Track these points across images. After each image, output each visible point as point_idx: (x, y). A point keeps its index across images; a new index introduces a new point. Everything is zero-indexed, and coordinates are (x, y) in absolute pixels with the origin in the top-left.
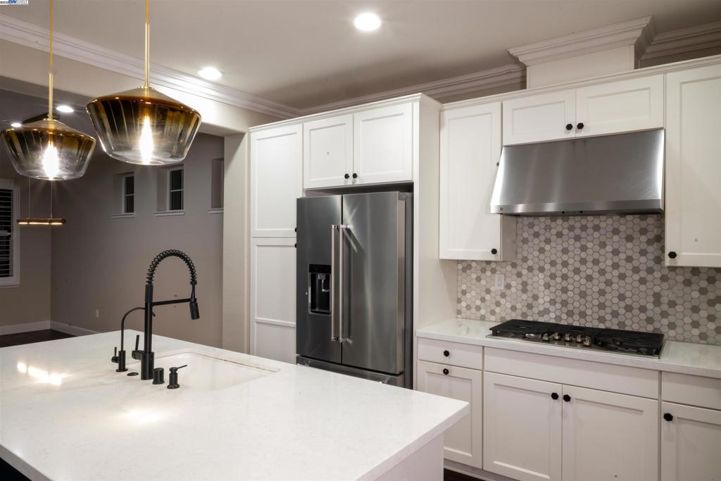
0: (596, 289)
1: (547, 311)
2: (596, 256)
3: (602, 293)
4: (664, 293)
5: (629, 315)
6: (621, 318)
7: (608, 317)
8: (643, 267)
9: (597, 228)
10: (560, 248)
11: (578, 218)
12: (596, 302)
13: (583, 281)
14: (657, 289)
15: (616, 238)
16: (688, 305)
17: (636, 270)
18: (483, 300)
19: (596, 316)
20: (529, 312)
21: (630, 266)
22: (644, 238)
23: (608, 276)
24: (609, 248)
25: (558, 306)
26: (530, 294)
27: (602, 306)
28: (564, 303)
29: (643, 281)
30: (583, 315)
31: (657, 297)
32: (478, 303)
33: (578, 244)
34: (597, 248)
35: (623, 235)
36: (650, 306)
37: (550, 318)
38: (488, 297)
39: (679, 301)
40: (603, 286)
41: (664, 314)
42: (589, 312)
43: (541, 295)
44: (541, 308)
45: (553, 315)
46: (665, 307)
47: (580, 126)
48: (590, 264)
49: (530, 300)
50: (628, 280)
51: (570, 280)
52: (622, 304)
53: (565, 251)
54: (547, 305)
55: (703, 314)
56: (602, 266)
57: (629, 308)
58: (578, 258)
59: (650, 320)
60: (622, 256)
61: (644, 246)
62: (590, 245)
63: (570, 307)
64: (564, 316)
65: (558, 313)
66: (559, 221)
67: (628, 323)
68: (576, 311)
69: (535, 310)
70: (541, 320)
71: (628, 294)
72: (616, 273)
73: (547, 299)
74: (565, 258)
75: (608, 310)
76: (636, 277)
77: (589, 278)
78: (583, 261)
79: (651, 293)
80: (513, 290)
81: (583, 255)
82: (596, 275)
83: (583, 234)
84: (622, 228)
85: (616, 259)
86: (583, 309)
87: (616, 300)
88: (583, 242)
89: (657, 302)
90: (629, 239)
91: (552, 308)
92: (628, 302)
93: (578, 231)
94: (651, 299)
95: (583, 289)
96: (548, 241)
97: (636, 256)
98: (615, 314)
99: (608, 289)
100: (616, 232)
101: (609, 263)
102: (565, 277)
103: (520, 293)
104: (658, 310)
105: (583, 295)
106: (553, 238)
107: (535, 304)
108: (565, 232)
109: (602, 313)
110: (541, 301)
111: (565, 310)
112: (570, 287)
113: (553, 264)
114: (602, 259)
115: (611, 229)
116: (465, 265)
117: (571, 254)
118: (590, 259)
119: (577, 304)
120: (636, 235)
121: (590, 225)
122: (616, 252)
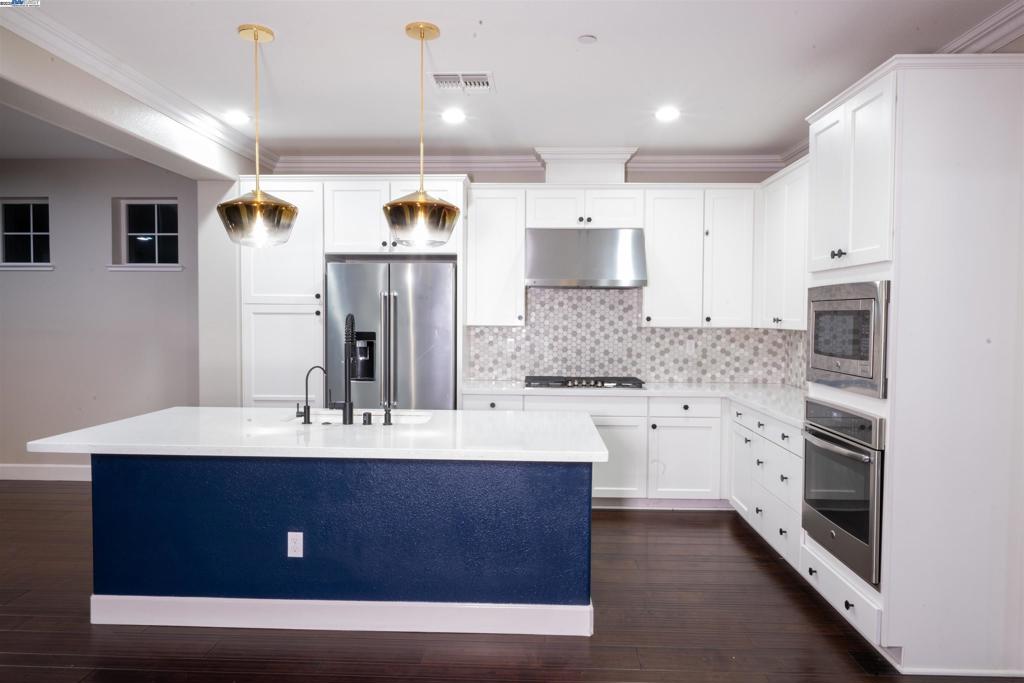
0: (588, 347)
1: (551, 368)
2: (589, 321)
3: (592, 350)
4: (634, 348)
5: (611, 366)
6: (606, 369)
7: (597, 369)
8: (621, 329)
9: (589, 299)
10: (561, 315)
11: (575, 291)
12: (588, 358)
13: (579, 341)
14: (630, 345)
15: (602, 307)
16: (649, 356)
17: (616, 331)
18: (495, 362)
19: (588, 369)
20: (536, 370)
21: (612, 329)
22: (621, 307)
23: (597, 337)
24: (597, 315)
25: (560, 363)
26: (537, 354)
27: (592, 360)
28: (565, 360)
29: (620, 340)
30: (579, 368)
31: (629, 350)
32: (491, 365)
33: (575, 312)
34: (589, 315)
35: (607, 305)
36: (625, 358)
37: (553, 373)
38: (500, 359)
39: (643, 353)
40: (593, 345)
41: (634, 364)
42: (583, 366)
43: (546, 354)
44: (546, 366)
45: (555, 371)
46: (634, 358)
47: (589, 220)
48: (584, 328)
49: (537, 360)
50: (610, 339)
51: (569, 342)
52: (607, 358)
53: (565, 318)
54: (551, 363)
55: (658, 361)
56: (593, 329)
57: (611, 361)
58: (575, 323)
59: (625, 369)
60: (607, 321)
61: (621, 313)
62: (584, 313)
63: (569, 363)
64: (564, 371)
65: (560, 369)
66: (561, 293)
67: (610, 372)
68: (574, 366)
69: (541, 368)
70: (546, 375)
71: (611, 350)
72: (602, 334)
73: (551, 358)
74: (565, 323)
75: (597, 363)
76: (616, 337)
77: (584, 339)
78: (579, 326)
79: (625, 348)
80: (523, 352)
81: (579, 320)
82: (588, 336)
83: (579, 304)
84: (607, 300)
85: (602, 324)
86: (578, 363)
87: (602, 355)
88: (579, 310)
89: (630, 356)
90: (612, 308)
91: (555, 365)
92: (611, 356)
93: (575, 302)
94: (626, 353)
95: (579, 347)
96: (551, 309)
97: (616, 321)
98: (602, 366)
99: (597, 347)
100: (602, 302)
101: (598, 326)
102: (565, 339)
103: (528, 354)
104: (630, 361)
105: (579, 352)
106: (556, 307)
107: (541, 362)
108: (566, 302)
109: (592, 366)
110: (546, 360)
111: (565, 366)
112: (569, 347)
113: (556, 328)
114: (592, 323)
115: (598, 299)
116: (478, 330)
117: (570, 320)
118: (584, 323)
119: (574, 360)
120: (616, 305)
121: (584, 297)
122: (602, 318)
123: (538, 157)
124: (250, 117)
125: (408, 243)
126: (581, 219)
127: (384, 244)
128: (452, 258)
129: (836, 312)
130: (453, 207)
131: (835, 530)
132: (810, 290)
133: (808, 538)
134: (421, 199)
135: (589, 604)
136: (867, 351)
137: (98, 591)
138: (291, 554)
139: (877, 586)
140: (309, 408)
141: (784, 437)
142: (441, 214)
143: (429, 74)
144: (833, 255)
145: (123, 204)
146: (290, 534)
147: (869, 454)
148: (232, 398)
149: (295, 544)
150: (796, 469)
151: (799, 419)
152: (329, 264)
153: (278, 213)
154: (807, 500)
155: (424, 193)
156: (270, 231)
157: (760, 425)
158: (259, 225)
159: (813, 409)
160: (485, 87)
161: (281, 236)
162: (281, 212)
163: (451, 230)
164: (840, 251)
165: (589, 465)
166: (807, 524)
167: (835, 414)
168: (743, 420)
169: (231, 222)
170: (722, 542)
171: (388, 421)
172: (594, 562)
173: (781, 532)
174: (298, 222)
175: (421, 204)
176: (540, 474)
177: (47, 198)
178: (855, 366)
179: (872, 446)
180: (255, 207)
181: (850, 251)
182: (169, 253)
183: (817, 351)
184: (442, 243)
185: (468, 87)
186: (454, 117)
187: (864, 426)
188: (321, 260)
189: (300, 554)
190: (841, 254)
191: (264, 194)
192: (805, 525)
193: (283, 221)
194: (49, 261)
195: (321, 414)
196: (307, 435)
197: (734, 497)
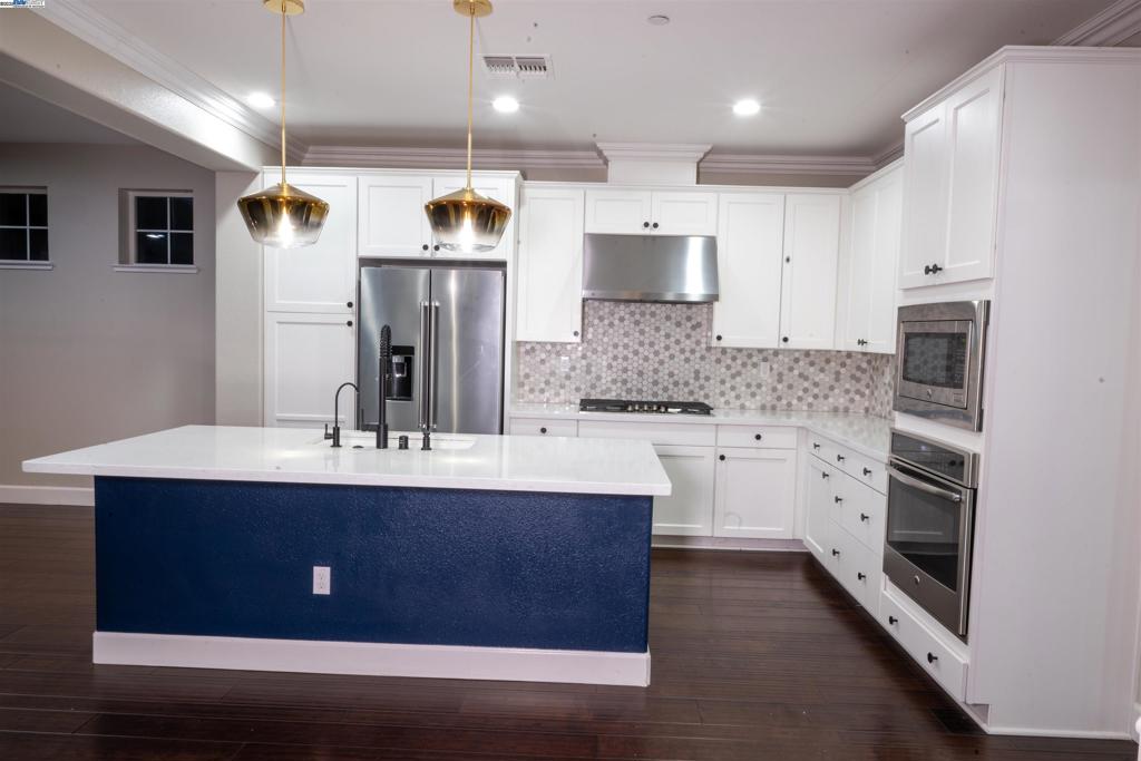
0: (651, 368)
1: (609, 390)
2: (652, 339)
3: (656, 371)
4: (702, 370)
5: (676, 389)
6: (670, 392)
7: (660, 392)
8: (688, 349)
9: (653, 314)
10: (622, 332)
11: (638, 305)
12: (651, 380)
13: (641, 362)
14: (697, 367)
15: (668, 324)
16: (719, 379)
17: (682, 351)
18: (547, 383)
19: (650, 392)
20: (593, 392)
21: (678, 348)
22: (689, 324)
23: (661, 357)
24: (662, 333)
25: (619, 384)
26: (594, 375)
27: (655, 383)
28: (625, 382)
29: (687, 360)
30: (640, 391)
31: (697, 373)
32: (543, 385)
33: (637, 329)
34: (653, 332)
35: (674, 321)
36: (692, 381)
37: (612, 396)
38: (552, 380)
39: (712, 376)
40: (656, 365)
41: (702, 387)
42: (645, 389)
43: (604, 375)
44: (604, 387)
45: (614, 394)
46: (702, 381)
47: (656, 225)
48: (647, 346)
49: (594, 381)
50: (676, 360)
51: (630, 362)
52: (671, 380)
53: (626, 334)
54: (609, 385)
55: (728, 385)
56: (656, 347)
57: (676, 384)
58: (637, 341)
59: (691, 393)
60: (673, 339)
61: (689, 331)
62: (647, 329)
63: (629, 385)
64: (624, 394)
65: (619, 391)
66: (622, 307)
67: (675, 396)
68: (634, 388)
69: (598, 390)
70: (603, 398)
71: (676, 372)
72: (667, 354)
73: (609, 379)
74: (626, 340)
75: (660, 386)
76: (683, 357)
77: (646, 359)
78: (641, 344)
79: (692, 370)
80: (578, 371)
81: (642, 338)
82: (651, 356)
83: (642, 320)
84: (673, 315)
85: (667, 342)
86: (640, 386)
87: (666, 377)
88: (642, 326)
89: (697, 378)
90: (678, 324)
91: (614, 387)
92: (676, 378)
93: (637, 317)
94: (693, 375)
95: (640, 368)
96: (611, 325)
97: (683, 339)
98: (666, 389)
99: (661, 368)
100: (668, 318)
101: (662, 345)
102: (625, 358)
103: (583, 374)
104: (697, 384)
105: (640, 374)
106: (616, 322)
107: (598, 384)
108: (627, 316)
109: (655, 389)
110: (603, 381)
111: (624, 388)
112: (630, 367)
113: (616, 346)
114: (656, 342)
115: (664, 315)
116: (528, 347)
117: (631, 337)
118: (647, 341)
119: (635, 383)
120: (683, 322)
121: (648, 312)
122: (668, 336)
123: (600, 153)
124: (277, 101)
125: (452, 247)
126: (646, 225)
127: (426, 247)
128: (501, 265)
129: (927, 335)
130: (504, 207)
131: (919, 575)
132: (900, 309)
133: (889, 583)
134: (468, 197)
135: (646, 651)
136: (962, 379)
137: (101, 628)
138: (316, 591)
139: (964, 638)
140: (338, 429)
141: (866, 472)
142: (489, 216)
143: (479, 56)
144: (927, 270)
145: (132, 196)
146: (316, 568)
147: (960, 493)
148: (252, 416)
149: (322, 580)
150: (879, 507)
151: (883, 452)
152: (363, 269)
153: (307, 210)
154: (890, 542)
155: (472, 191)
156: (297, 230)
157: (840, 458)
158: (285, 224)
159: (900, 441)
160: (542, 72)
161: (310, 236)
162: (310, 209)
163: (500, 232)
164: (935, 266)
165: (650, 499)
166: (890, 569)
167: (923, 448)
168: (822, 452)
169: (254, 219)
170: (795, 586)
171: (426, 446)
172: (653, 606)
173: (860, 576)
174: (329, 221)
175: (467, 203)
176: (594, 508)
177: (45, 188)
178: (947, 395)
179: (964, 483)
180: (281, 203)
181: (947, 266)
182: (183, 253)
183: (905, 378)
184: (491, 248)
185: (523, 72)
186: (506, 105)
187: (955, 463)
188: (354, 264)
189: (327, 591)
190: (936, 269)
191: (291, 189)
192: (887, 570)
193: (312, 218)
194: (47, 259)
195: (352, 437)
196: (336, 460)
197: (808, 537)
